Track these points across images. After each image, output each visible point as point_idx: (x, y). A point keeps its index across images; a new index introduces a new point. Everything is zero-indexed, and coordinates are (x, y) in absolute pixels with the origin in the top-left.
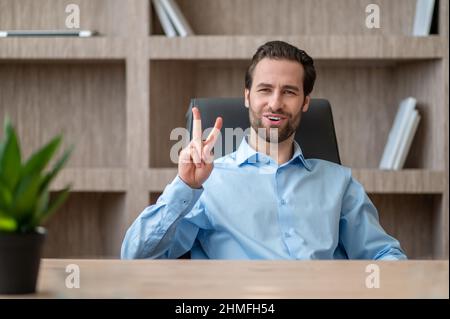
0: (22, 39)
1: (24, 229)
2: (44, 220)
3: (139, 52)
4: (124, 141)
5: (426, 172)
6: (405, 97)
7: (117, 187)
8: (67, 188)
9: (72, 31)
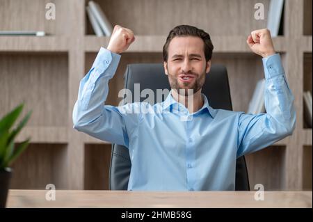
7: (62, 140)
8: (27, 141)
9: (31, 32)
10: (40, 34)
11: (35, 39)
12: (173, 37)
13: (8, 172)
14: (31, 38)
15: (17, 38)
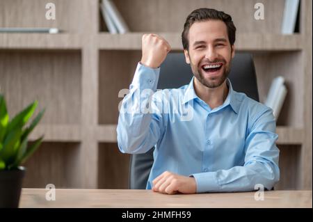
0: (10, 35)
1: (9, 167)
2: (24, 161)
3: (91, 44)
4: (80, 106)
5: (291, 129)
6: (276, 76)
7: (75, 138)
8: (41, 139)
9: (44, 29)
10: (54, 31)
11: (48, 36)
12: (193, 23)
13: (21, 170)
14: (44, 35)
15: (29, 35)
